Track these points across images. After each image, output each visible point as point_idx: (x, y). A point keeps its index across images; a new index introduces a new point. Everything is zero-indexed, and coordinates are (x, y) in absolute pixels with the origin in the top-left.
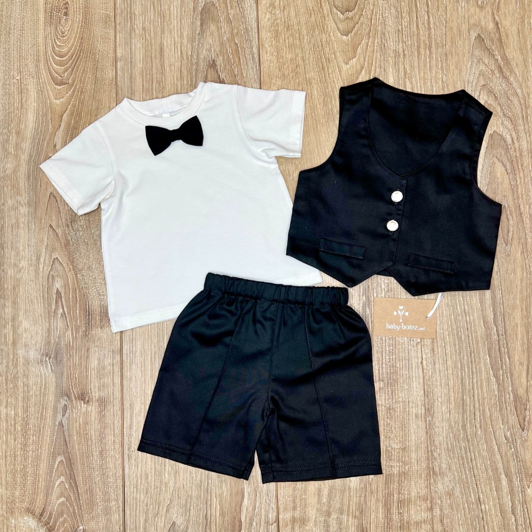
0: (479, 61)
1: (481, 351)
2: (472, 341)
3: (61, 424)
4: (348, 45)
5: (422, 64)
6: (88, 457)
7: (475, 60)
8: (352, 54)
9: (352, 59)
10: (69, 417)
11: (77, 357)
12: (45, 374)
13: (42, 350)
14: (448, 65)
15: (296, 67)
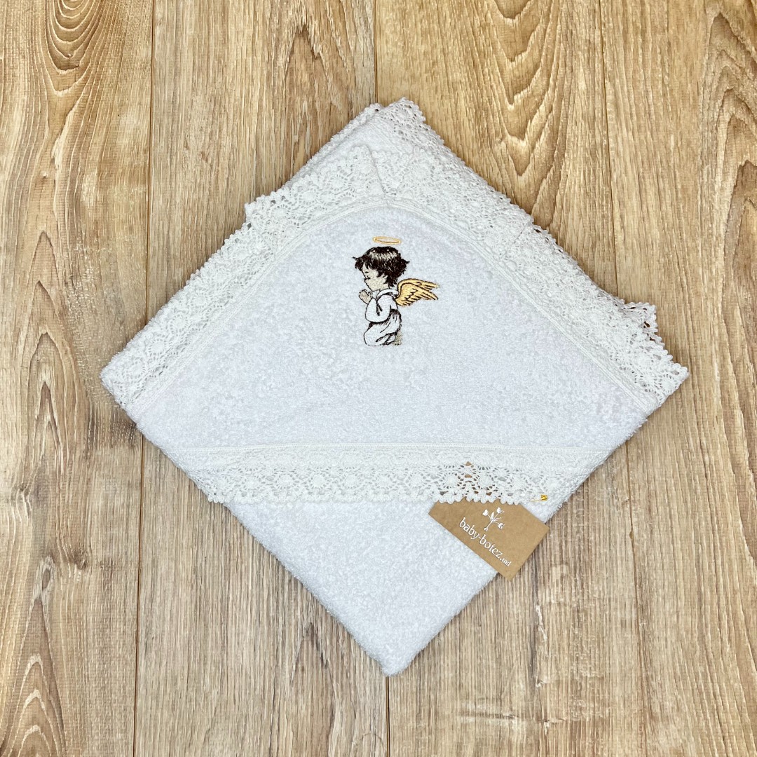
0: (720, 54)
1: (729, 512)
2: (714, 496)
3: (39, 602)
4: (514, 32)
5: (631, 56)
6: (80, 659)
7: (715, 53)
8: (521, 45)
9: (521, 54)
10: (53, 590)
11: (71, 492)
12: (17, 520)
13: (15, 480)
14: (672, 59)
15: (433, 64)
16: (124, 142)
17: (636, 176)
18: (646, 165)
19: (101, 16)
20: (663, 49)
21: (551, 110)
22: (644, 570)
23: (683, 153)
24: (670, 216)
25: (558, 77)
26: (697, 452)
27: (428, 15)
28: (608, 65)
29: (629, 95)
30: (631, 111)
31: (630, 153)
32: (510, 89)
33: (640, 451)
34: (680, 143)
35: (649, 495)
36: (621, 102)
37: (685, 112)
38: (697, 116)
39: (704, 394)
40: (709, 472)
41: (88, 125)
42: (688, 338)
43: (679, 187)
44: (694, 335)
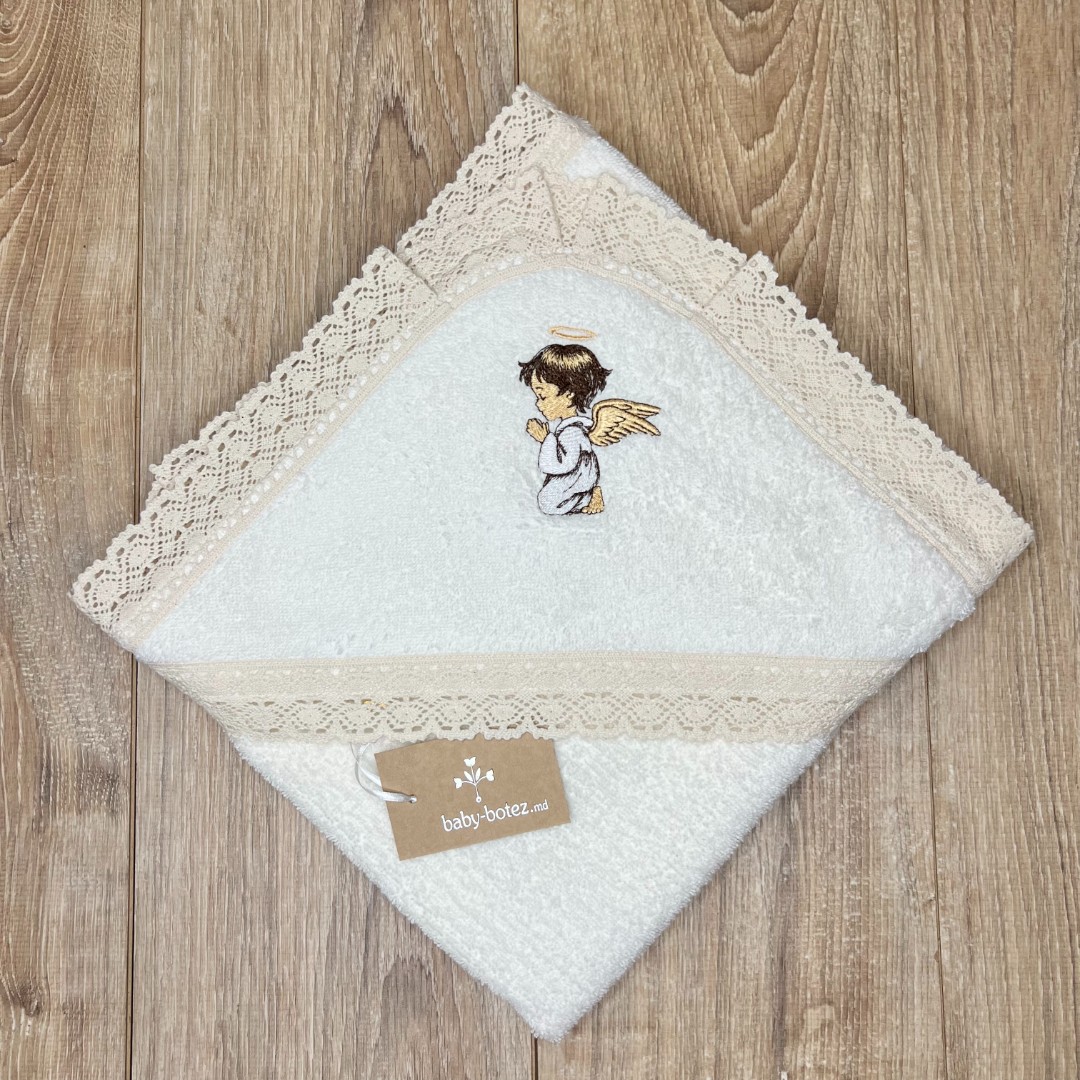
16: (94, 293)
17: (956, 359)
18: (971, 339)
19: (52, 73)
20: (1003, 137)
21: (813, 235)
22: (958, 1022)
23: (1034, 318)
24: (1011, 426)
25: (827, 177)
26: (1048, 827)
27: (607, 67)
28: (910, 164)
29: (945, 216)
30: (948, 245)
31: (945, 318)
32: (745, 198)
33: (955, 825)
34: (1029, 301)
35: (968, 899)
36: (931, 228)
37: (1037, 247)
38: (1059, 254)
39: (1062, 729)
40: (1068, 860)
41: (32, 263)
42: (1037, 636)
43: (1027, 377)
44: (1047, 630)
